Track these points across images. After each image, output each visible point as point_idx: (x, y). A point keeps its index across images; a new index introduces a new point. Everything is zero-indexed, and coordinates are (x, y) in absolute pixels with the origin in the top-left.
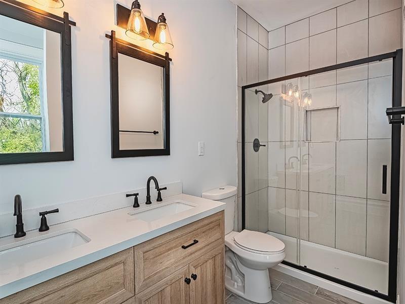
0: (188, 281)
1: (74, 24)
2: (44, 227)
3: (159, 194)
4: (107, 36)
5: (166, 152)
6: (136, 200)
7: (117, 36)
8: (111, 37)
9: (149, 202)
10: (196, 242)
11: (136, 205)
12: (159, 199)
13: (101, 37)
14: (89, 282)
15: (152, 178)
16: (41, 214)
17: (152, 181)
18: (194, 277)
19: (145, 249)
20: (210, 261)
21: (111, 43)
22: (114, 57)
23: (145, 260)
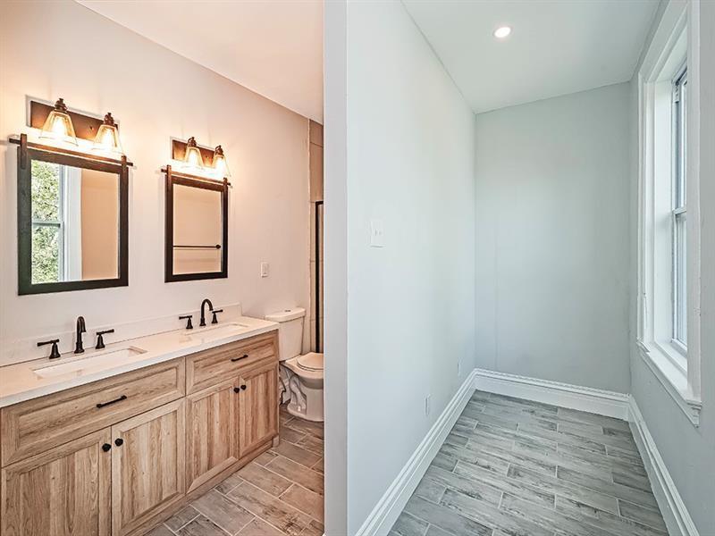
0: (237, 390)
1: (132, 164)
2: (100, 345)
3: (215, 317)
4: (162, 171)
5: (223, 274)
6: (189, 322)
7: (173, 170)
8: (167, 171)
9: (203, 323)
10: (246, 356)
11: (190, 326)
12: (215, 321)
13: (157, 172)
14: (148, 380)
15: (207, 300)
16: (98, 334)
17: (206, 303)
18: (244, 387)
19: (197, 358)
20: (262, 375)
21: (167, 177)
22: (170, 188)
23: (196, 368)
